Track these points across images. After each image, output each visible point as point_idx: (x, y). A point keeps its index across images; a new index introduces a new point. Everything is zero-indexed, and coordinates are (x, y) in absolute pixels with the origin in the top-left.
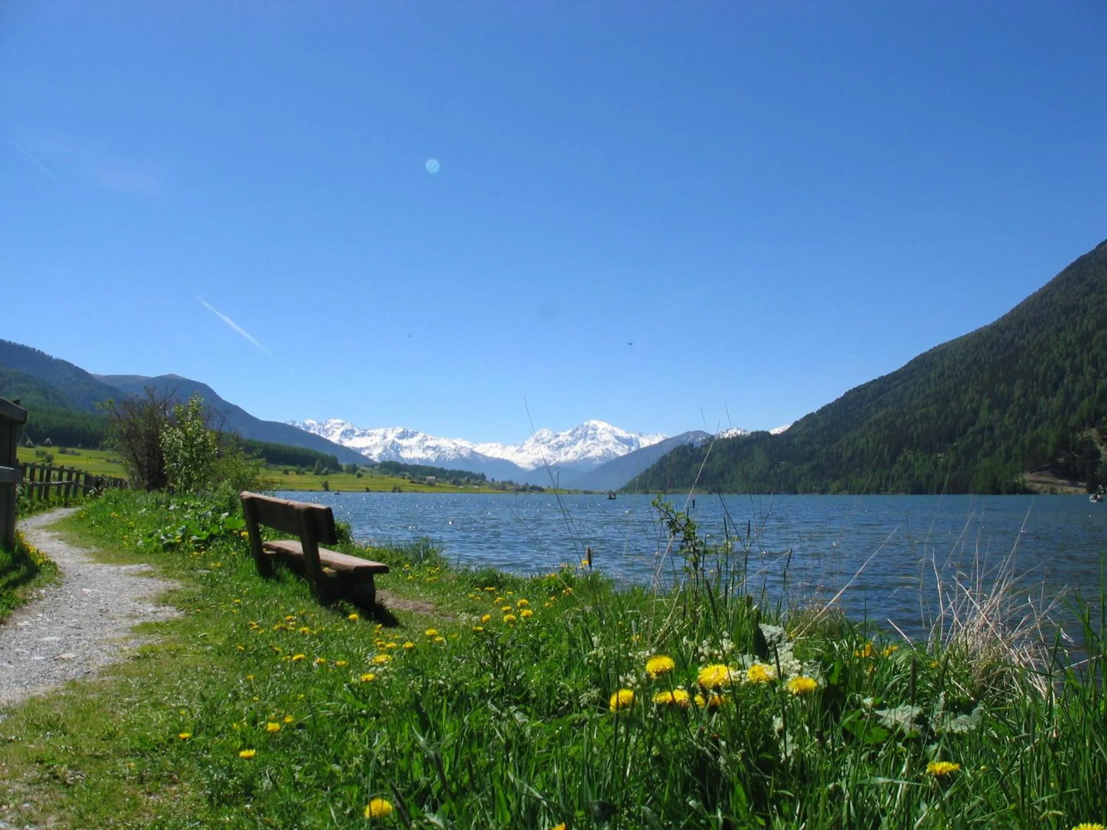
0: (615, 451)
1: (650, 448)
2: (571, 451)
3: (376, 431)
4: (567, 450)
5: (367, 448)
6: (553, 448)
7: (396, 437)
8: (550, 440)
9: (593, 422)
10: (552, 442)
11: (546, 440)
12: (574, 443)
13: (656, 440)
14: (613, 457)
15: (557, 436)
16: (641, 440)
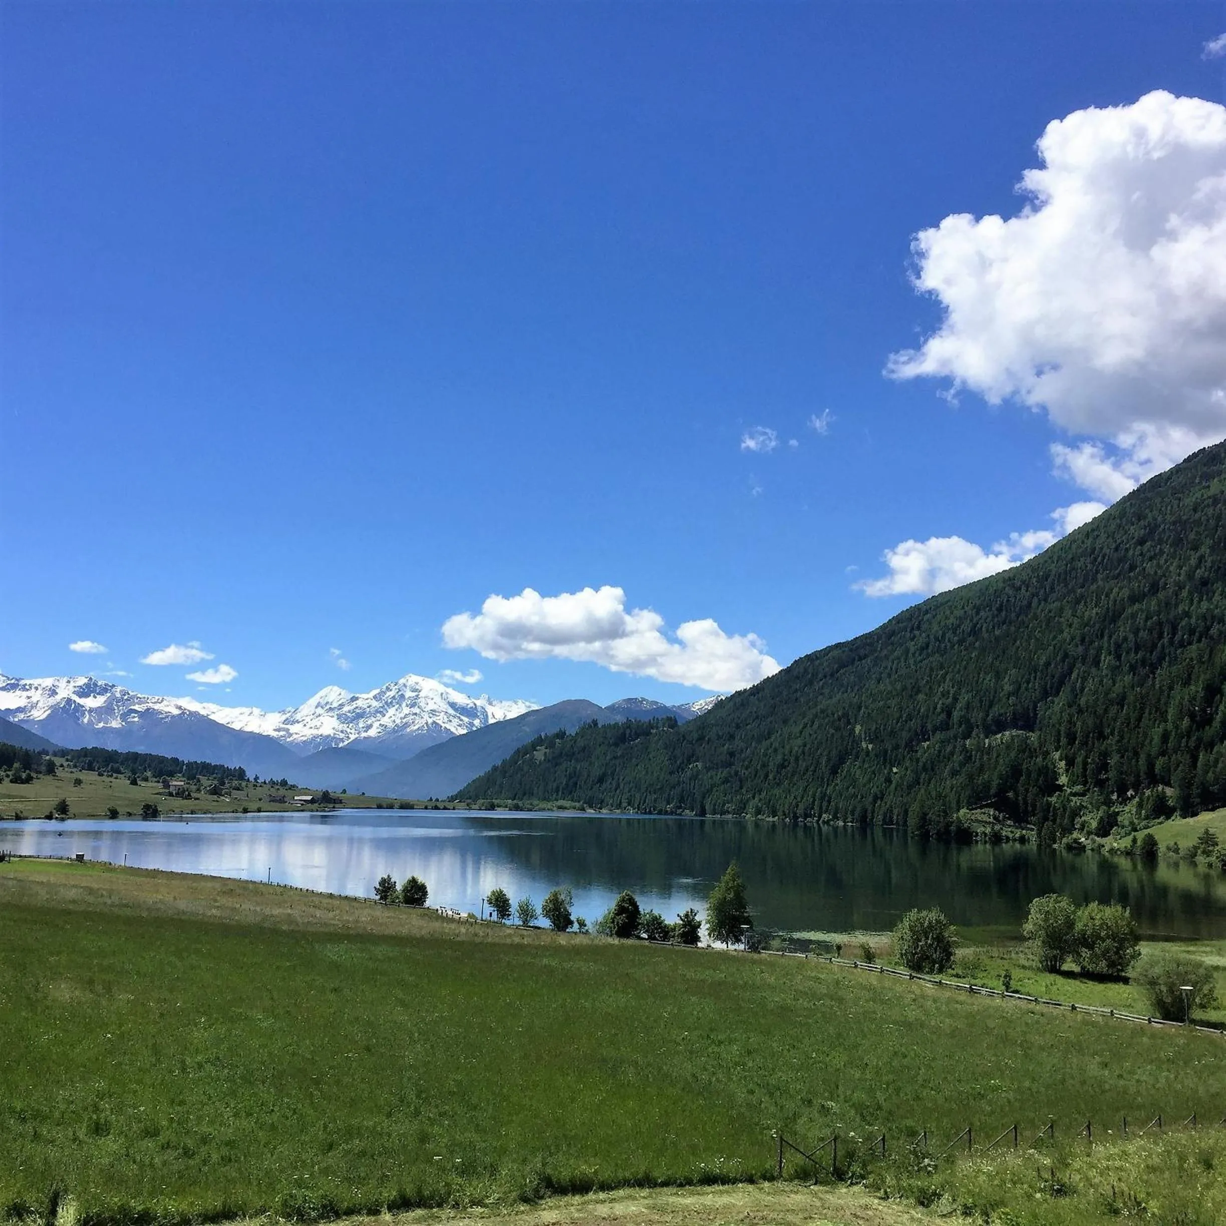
0: (448, 727)
1: (504, 725)
2: (376, 725)
3: (36, 682)
4: (369, 722)
5: (19, 710)
6: (347, 718)
7: (74, 692)
8: (341, 706)
9: (413, 679)
10: (346, 709)
11: (335, 705)
12: (381, 712)
13: (513, 710)
14: (445, 737)
15: (354, 699)
16: (490, 710)
